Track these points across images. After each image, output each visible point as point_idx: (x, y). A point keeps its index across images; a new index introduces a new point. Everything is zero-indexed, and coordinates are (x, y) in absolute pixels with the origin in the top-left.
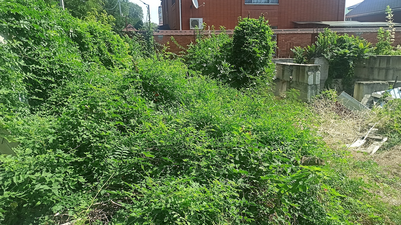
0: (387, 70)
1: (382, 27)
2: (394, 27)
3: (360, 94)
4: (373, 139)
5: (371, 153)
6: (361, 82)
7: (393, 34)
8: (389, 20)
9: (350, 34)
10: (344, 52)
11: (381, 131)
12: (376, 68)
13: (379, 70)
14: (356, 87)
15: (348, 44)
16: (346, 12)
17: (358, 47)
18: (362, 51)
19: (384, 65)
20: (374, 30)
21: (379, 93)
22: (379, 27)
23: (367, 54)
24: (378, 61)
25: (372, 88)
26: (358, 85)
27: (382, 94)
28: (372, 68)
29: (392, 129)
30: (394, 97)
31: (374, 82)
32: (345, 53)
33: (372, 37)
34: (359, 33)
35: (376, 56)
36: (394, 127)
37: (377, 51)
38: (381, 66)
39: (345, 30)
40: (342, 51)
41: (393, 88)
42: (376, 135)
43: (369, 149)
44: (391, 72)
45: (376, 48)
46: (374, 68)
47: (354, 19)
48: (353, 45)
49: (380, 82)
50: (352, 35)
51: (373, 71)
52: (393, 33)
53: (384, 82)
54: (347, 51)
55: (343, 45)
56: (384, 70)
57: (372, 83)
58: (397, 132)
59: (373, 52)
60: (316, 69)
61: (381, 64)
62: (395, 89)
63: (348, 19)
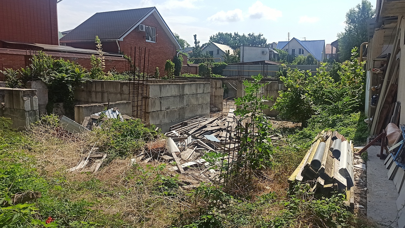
0: (103, 93)
1: (94, 54)
2: (104, 55)
3: (81, 117)
4: (95, 158)
5: (94, 171)
6: (80, 105)
7: (103, 62)
8: (99, 49)
9: (66, 59)
10: (61, 76)
11: (101, 149)
12: (93, 91)
13: (96, 93)
14: (76, 110)
15: (64, 68)
16: (60, 36)
17: (74, 72)
18: (79, 75)
19: (99, 89)
20: (87, 57)
21: (96, 114)
22: (91, 54)
23: (84, 79)
24: (94, 85)
25: (91, 111)
26: (78, 108)
27: (100, 115)
28: (90, 92)
29: (109, 146)
30: (108, 117)
31: (92, 105)
32: (63, 77)
33: (86, 63)
34: (74, 58)
35: (92, 81)
36: (111, 144)
37: (92, 76)
38: (97, 90)
39: (60, 55)
40: (59, 75)
41: (107, 110)
42: (97, 154)
43: (92, 168)
44: (106, 95)
45: (91, 73)
46: (92, 92)
47: (68, 44)
48: (70, 69)
49: (97, 104)
50: (68, 60)
51: (91, 94)
52: (103, 60)
53: (100, 104)
54: (64, 75)
55: (59, 69)
56: (100, 93)
57: (90, 105)
58: (114, 148)
59: (89, 77)
60: (32, 94)
61: (97, 89)
62: (109, 110)
63: (62, 44)
